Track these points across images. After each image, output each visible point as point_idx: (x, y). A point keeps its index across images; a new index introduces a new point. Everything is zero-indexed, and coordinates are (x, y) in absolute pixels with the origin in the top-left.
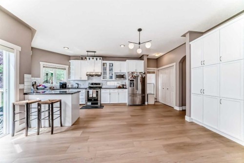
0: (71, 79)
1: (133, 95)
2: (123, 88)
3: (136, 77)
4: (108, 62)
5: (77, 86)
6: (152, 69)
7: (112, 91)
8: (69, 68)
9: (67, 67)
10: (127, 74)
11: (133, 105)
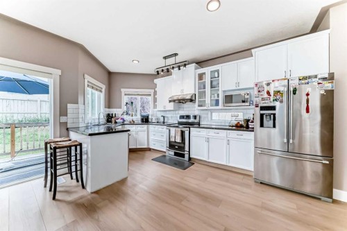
0: (158, 108)
5: (162, 120)
8: (155, 93)
9: (152, 91)
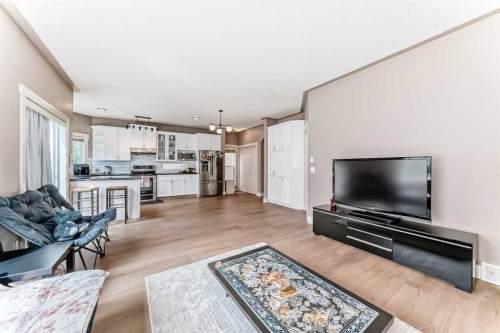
1: (204, 182)
2: (191, 173)
3: (211, 158)
4: (167, 134)
5: (107, 170)
6: (232, 147)
7: (175, 177)
9: (86, 137)
10: (197, 154)
11: (204, 195)
